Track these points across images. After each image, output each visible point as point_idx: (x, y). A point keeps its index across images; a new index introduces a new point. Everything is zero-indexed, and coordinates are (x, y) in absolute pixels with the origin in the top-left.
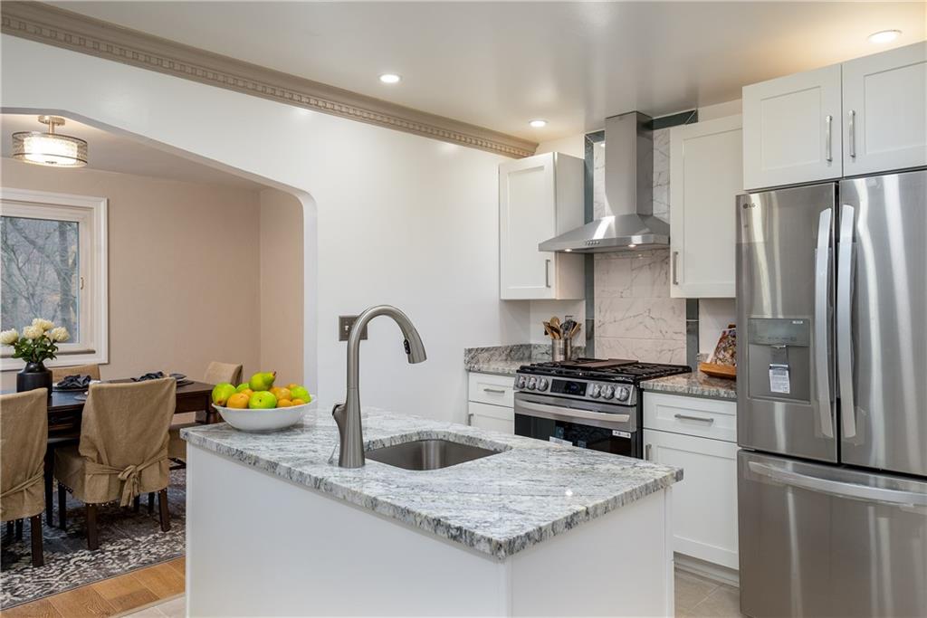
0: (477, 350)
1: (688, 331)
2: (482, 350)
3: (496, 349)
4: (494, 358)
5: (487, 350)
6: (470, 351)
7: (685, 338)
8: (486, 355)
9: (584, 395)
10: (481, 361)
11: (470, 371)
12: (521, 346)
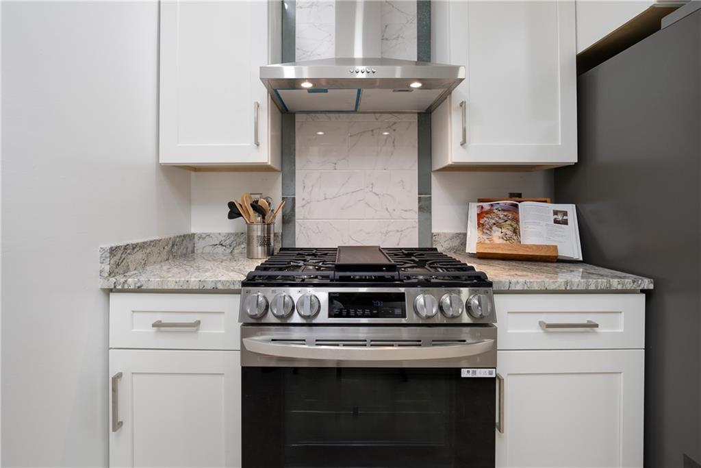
0: (126, 247)
1: (420, 208)
2: (134, 247)
3: (153, 243)
4: (151, 260)
5: (142, 246)
6: (113, 251)
7: (416, 216)
8: (139, 255)
9: (404, 316)
10: (132, 267)
11: (111, 291)
12: (184, 236)
